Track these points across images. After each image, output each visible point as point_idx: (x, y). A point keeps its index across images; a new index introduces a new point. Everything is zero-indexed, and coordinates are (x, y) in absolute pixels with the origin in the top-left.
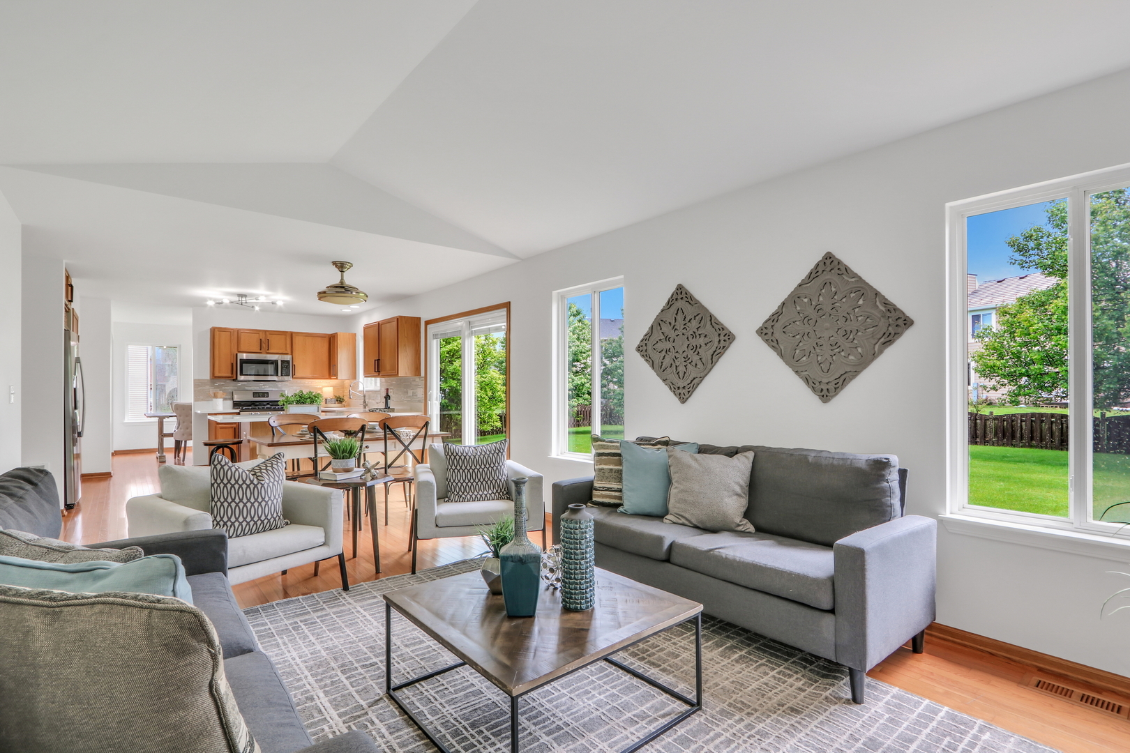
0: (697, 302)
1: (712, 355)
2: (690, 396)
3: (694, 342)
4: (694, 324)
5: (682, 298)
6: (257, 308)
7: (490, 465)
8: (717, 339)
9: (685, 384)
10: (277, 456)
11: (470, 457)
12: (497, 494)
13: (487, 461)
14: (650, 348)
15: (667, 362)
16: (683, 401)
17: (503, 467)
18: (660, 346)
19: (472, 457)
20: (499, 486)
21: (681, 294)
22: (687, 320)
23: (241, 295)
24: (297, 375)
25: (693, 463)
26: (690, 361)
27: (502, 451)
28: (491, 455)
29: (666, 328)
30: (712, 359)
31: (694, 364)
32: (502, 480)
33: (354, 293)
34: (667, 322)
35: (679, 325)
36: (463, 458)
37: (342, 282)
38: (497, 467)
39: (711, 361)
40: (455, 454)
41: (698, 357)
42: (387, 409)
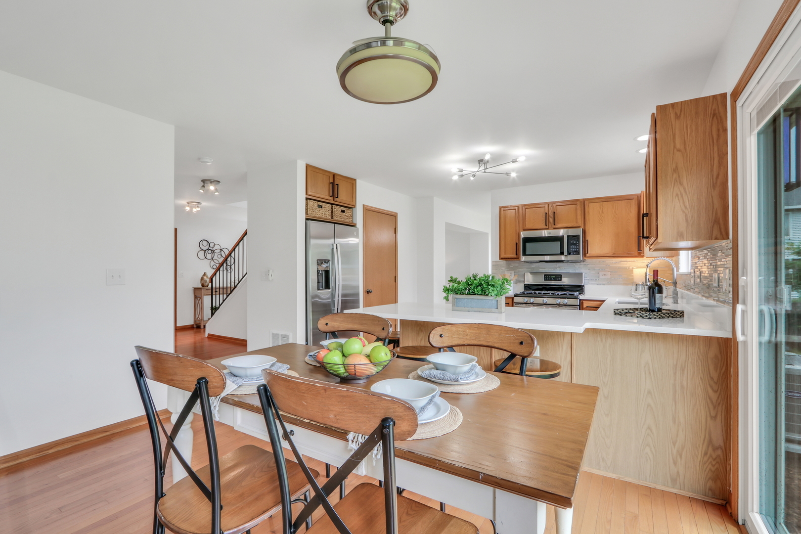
24: (592, 251)
42: (653, 311)
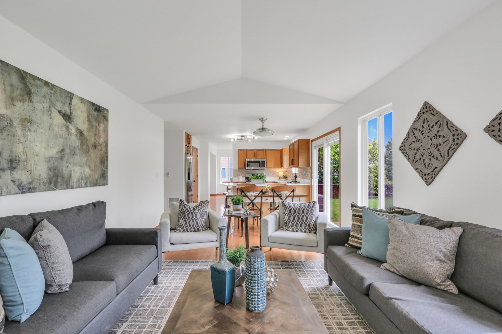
0: (438, 113)
1: (449, 150)
2: (433, 180)
3: (435, 142)
4: (436, 128)
5: (427, 112)
6: (250, 141)
7: (304, 214)
8: (451, 138)
9: (429, 172)
10: (205, 202)
11: (294, 209)
12: (307, 230)
13: (303, 212)
14: (407, 148)
15: (418, 156)
16: (429, 184)
17: (312, 216)
18: (413, 146)
19: (295, 209)
20: (309, 225)
21: (427, 108)
22: (431, 126)
23: (242, 136)
24: (268, 166)
25: (404, 230)
26: (432, 155)
27: (312, 207)
28: (305, 209)
29: (417, 134)
30: (448, 153)
31: (435, 157)
32: (311, 223)
33: (267, 131)
34: (418, 129)
35: (426, 131)
36: (290, 209)
37: (263, 127)
38: (308, 215)
39: (447, 155)
40: (286, 207)
41: (438, 152)
42: (296, 182)
